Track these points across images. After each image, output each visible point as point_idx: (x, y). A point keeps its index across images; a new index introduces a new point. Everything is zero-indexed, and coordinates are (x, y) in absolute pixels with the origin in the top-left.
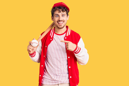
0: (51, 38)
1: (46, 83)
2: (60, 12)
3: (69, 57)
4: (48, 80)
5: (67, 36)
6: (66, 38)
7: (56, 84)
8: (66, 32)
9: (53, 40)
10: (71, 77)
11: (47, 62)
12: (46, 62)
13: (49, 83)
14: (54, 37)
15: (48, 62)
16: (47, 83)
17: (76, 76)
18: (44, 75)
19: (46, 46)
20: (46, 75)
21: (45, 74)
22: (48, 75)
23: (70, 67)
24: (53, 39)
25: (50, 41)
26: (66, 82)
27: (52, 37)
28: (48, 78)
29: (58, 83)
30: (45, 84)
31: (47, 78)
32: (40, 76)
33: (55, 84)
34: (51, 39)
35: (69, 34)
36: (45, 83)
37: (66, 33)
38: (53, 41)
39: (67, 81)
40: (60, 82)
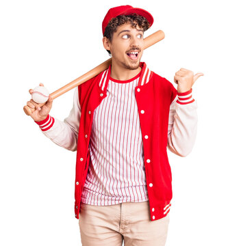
0: (101, 92)
1: (93, 201)
2: (133, 26)
3: (146, 137)
4: (97, 194)
5: (142, 84)
6: (139, 90)
7: (117, 202)
8: (140, 75)
9: (106, 96)
10: (151, 185)
11: (94, 150)
12: (92, 150)
13: (99, 202)
14: (109, 89)
15: (96, 149)
16: (96, 201)
17: (164, 181)
18: (89, 183)
19: (90, 112)
20: (94, 182)
21: (89, 179)
22: (96, 183)
23: (148, 161)
24: (108, 94)
25: (100, 100)
26: (140, 198)
27: (103, 89)
28: (97, 191)
29: (120, 202)
30: (89, 203)
31: (94, 190)
32: (78, 183)
33: (113, 203)
34: (102, 95)
35: (147, 81)
36: (90, 200)
37: (138, 78)
38: (106, 98)
39: (143, 194)
40: (125, 198)
